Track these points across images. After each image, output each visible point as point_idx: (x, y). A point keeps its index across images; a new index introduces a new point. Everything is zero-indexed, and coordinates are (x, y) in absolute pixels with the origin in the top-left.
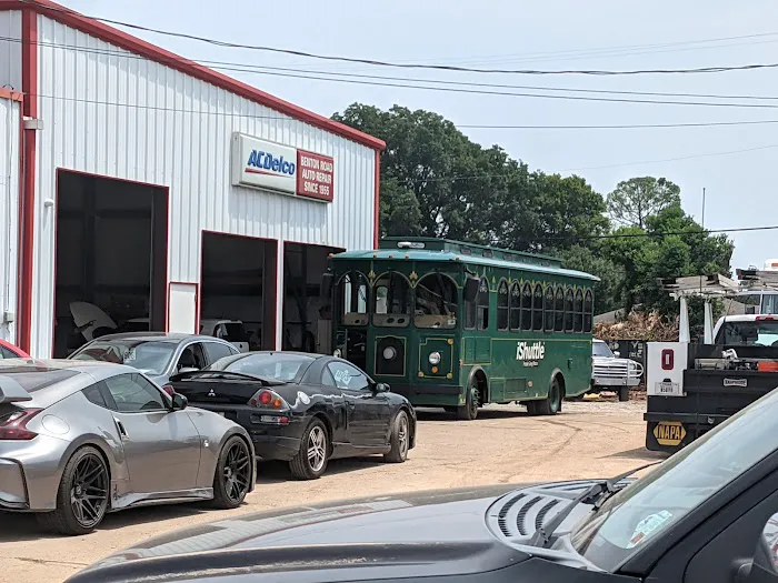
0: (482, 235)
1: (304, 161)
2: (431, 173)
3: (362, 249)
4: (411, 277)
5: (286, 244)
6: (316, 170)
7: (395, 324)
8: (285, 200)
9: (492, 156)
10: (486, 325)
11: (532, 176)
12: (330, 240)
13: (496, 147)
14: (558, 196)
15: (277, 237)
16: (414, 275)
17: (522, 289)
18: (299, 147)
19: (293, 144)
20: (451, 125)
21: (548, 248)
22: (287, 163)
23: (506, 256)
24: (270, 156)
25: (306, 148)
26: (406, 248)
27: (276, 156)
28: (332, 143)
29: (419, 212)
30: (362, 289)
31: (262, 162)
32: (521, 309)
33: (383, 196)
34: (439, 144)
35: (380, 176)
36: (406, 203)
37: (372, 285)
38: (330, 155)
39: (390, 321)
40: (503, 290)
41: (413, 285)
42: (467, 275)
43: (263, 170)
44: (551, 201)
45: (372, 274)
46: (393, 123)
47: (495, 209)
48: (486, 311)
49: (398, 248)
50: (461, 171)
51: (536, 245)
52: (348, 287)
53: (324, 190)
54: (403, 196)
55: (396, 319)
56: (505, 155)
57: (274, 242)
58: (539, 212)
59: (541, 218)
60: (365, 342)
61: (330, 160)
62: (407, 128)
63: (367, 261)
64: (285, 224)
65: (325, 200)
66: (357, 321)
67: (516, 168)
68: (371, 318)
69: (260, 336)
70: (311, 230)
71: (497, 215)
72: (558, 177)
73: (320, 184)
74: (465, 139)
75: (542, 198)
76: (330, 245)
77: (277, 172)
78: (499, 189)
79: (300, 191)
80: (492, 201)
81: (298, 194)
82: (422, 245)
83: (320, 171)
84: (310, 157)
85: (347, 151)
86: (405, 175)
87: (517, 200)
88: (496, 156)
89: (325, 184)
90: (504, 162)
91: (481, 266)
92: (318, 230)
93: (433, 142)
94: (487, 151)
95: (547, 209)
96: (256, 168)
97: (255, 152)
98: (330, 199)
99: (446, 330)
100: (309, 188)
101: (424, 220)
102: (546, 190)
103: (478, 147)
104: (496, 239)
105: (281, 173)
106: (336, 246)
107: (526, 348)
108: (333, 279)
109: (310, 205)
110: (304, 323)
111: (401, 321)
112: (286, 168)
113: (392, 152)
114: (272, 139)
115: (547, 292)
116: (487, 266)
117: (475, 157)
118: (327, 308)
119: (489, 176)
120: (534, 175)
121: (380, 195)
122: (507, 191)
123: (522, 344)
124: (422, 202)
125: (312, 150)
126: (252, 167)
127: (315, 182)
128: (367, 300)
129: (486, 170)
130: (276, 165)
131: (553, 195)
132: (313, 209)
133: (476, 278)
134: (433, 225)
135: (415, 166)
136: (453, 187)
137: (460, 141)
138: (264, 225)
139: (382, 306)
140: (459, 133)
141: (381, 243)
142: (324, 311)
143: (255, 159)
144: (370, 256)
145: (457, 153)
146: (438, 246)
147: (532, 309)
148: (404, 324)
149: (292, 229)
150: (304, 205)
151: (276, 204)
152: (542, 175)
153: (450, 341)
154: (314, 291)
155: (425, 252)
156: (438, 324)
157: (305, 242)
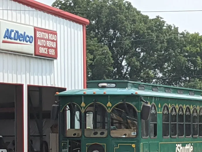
0: (151, 72)
1: (39, 34)
2: (118, 35)
3: (77, 88)
4: (108, 105)
5: (29, 87)
6: (46, 40)
7: (99, 135)
8: (27, 59)
9: (156, 23)
10: (155, 134)
11: (181, 34)
12: (56, 83)
13: (158, 17)
14: (198, 47)
15: (23, 82)
16: (109, 104)
17: (177, 111)
18: (36, 25)
19: (31, 24)
20: (129, 4)
21: (193, 79)
22: (28, 36)
23: (166, 90)
24: (17, 32)
25: (39, 26)
26: (103, 87)
27: (21, 32)
28: (56, 22)
29: (112, 59)
30: (77, 113)
31: (13, 36)
32: (177, 123)
33: (89, 50)
34: (122, 16)
35: (86, 37)
36: (103, 54)
37: (83, 111)
38: (55, 30)
39: (95, 133)
40: (166, 112)
41: (109, 111)
42: (143, 103)
43: (13, 41)
44: (194, 50)
45: (83, 104)
46: (94, 4)
47: (159, 55)
48: (155, 125)
49: (99, 87)
50: (137, 32)
51: (185, 78)
52: (68, 113)
53: (52, 52)
54: (101, 49)
55: (99, 132)
56: (164, 22)
57: (21, 86)
58: (186, 56)
59: (188, 61)
60: (80, 147)
61: (54, 33)
62: (102, 7)
63: (80, 96)
64: (28, 75)
65: (52, 58)
66: (75, 134)
67: (171, 30)
68: (83, 133)
69: (14, 144)
70: (44, 77)
71: (160, 59)
72: (198, 34)
73: (49, 48)
74: (138, 13)
75: (188, 48)
76: (56, 86)
77: (22, 42)
78: (161, 43)
79: (37, 53)
80: (157, 50)
81: (35, 55)
82: (114, 85)
83: (49, 40)
84: (42, 31)
85: (66, 27)
86: (102, 36)
87: (173, 50)
88: (158, 23)
89: (52, 48)
90: (164, 26)
91: (151, 97)
92: (48, 77)
93: (118, 15)
94: (153, 20)
95: (191, 55)
96: (9, 40)
97: (8, 30)
98: (55, 57)
99: (130, 139)
100: (42, 51)
101: (114, 64)
102: (190, 43)
103: (147, 17)
104: (160, 75)
105: (25, 42)
106: (60, 86)
107: (181, 148)
108: (59, 108)
109: (43, 61)
110: (41, 136)
111: (102, 133)
112: (28, 39)
113: (94, 22)
114: (19, 21)
115: (193, 112)
116: (155, 97)
117: (145, 23)
118: (56, 126)
119: (154, 35)
120: (183, 34)
121: (87, 49)
122: (166, 45)
123: (179, 145)
124: (113, 53)
125: (43, 27)
126: (6, 39)
127: (46, 47)
128: (80, 120)
129: (152, 31)
130: (21, 37)
131: (195, 45)
132: (45, 64)
133: (149, 105)
134: (120, 67)
135: (108, 30)
136: (132, 43)
137: (136, 14)
138: (15, 76)
139: (90, 125)
140: (135, 9)
141: (88, 85)
142: (53, 129)
143: (8, 34)
144: (81, 93)
145: (134, 21)
146: (124, 86)
147: (185, 123)
148: (104, 136)
149: (32, 77)
150: (40, 62)
151: (22, 62)
152: (188, 33)
153: (134, 146)
154: (47, 115)
155: (115, 89)
156: (125, 135)
157: (41, 85)
